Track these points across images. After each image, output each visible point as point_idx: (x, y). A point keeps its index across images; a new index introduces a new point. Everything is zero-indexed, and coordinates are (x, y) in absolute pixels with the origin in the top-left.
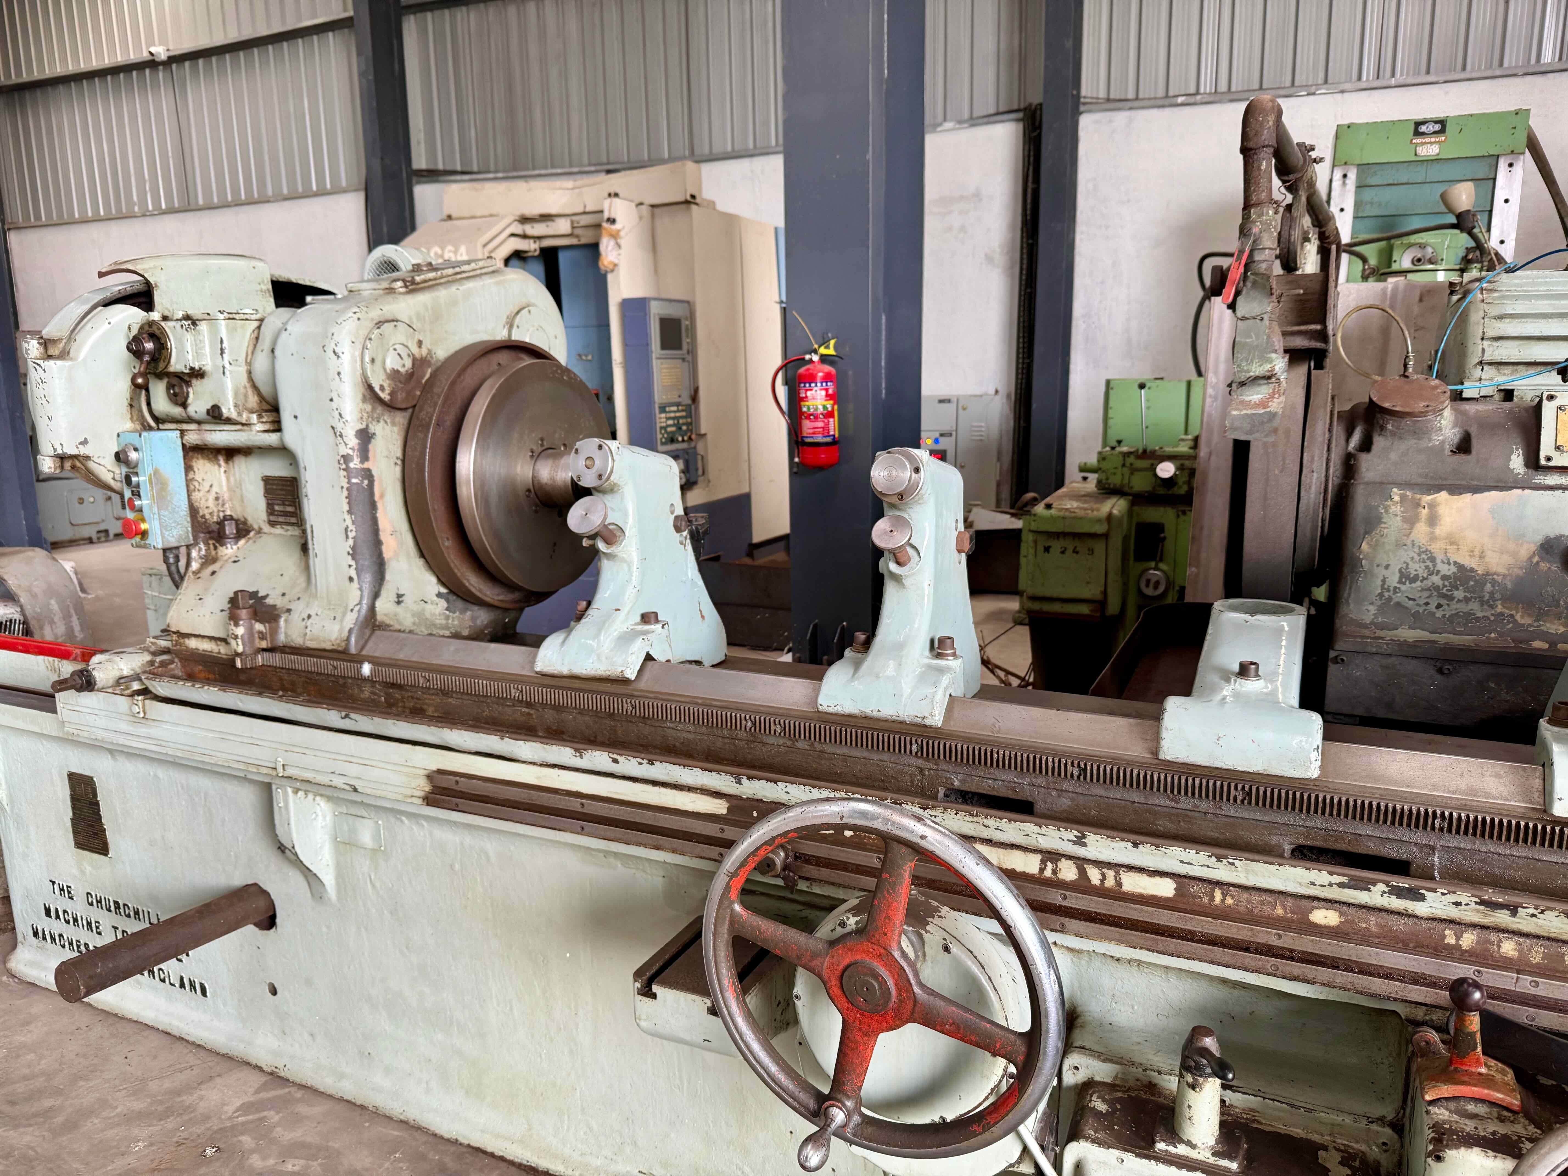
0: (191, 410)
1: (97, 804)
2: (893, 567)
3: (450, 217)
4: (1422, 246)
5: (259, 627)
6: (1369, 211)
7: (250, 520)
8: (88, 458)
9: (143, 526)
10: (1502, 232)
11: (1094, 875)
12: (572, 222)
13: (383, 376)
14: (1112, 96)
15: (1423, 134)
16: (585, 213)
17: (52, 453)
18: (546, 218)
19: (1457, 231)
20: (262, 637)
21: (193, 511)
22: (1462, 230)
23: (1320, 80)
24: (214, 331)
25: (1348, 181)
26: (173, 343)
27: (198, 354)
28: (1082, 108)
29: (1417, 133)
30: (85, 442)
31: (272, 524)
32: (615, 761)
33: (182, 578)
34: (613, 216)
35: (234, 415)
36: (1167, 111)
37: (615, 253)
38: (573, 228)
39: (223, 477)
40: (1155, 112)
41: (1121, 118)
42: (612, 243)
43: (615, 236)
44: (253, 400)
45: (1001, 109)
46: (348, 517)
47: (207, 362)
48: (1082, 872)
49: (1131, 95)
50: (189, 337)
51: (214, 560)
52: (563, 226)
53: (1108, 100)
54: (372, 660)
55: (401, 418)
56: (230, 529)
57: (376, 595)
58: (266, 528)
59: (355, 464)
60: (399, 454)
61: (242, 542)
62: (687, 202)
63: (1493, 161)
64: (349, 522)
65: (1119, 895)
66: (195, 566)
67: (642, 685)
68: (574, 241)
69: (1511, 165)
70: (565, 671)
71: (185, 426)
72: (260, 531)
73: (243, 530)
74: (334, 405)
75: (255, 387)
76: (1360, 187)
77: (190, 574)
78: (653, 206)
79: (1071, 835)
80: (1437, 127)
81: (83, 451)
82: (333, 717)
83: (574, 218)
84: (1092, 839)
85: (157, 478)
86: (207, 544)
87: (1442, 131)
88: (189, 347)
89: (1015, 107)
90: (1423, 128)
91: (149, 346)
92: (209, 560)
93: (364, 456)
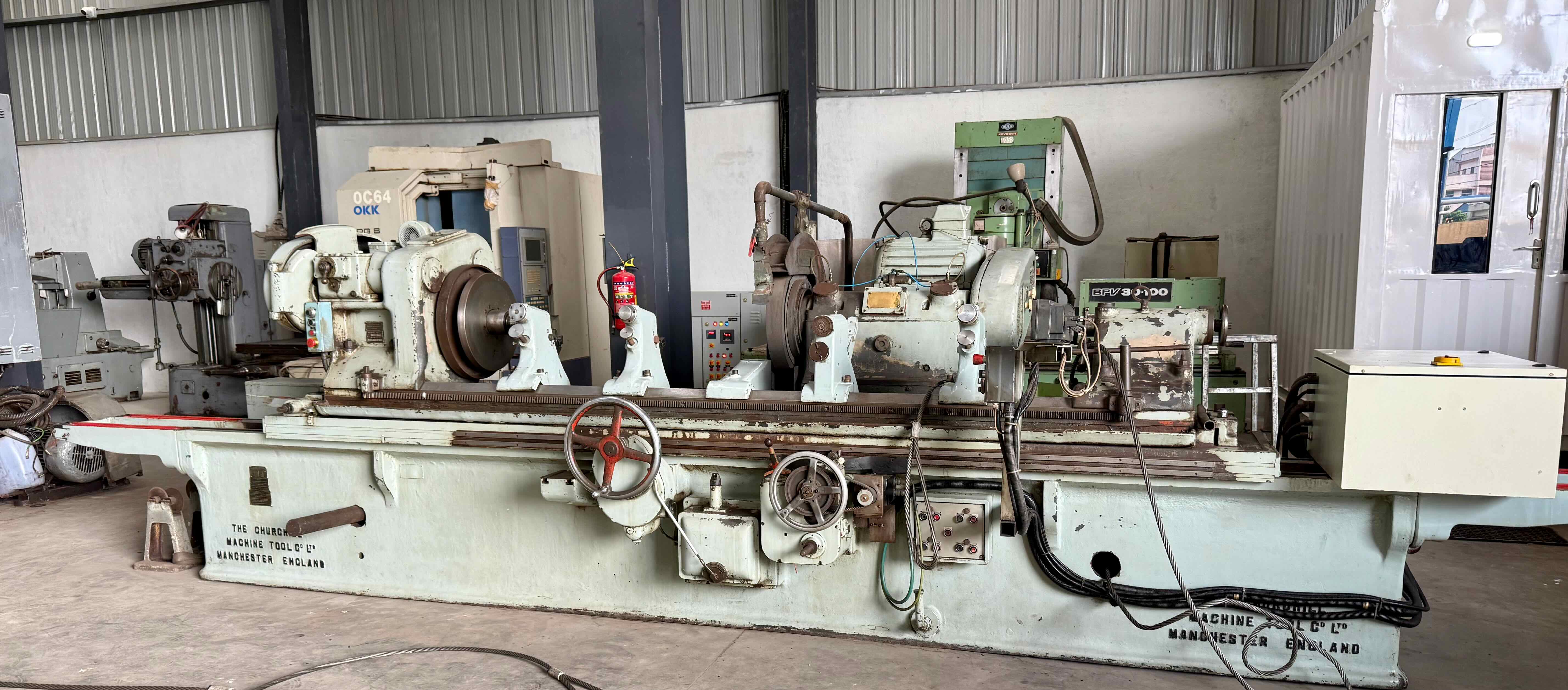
0: (340, 293)
1: (267, 480)
2: (629, 346)
3: (373, 169)
4: (1005, 199)
5: (374, 381)
6: (977, 177)
7: (357, 341)
8: (292, 313)
9: (317, 342)
10: (1051, 190)
11: (687, 435)
12: (463, 175)
13: (429, 280)
14: (839, 88)
15: (1004, 130)
16: (471, 169)
17: (279, 311)
18: (444, 171)
19: (1016, 192)
20: (376, 385)
21: (335, 336)
22: (1019, 192)
23: (972, 83)
24: (354, 261)
25: (963, 158)
26: (336, 266)
27: (347, 271)
28: (818, 95)
29: (1001, 130)
30: (292, 307)
31: (369, 342)
32: (530, 417)
33: (328, 367)
34: (493, 175)
35: (361, 295)
36: (874, 99)
37: (495, 198)
38: (463, 178)
39: (345, 322)
40: (865, 99)
41: (843, 102)
42: (493, 192)
43: (495, 188)
44: (367, 289)
45: (765, 93)
46: (414, 335)
47: (349, 273)
48: (684, 434)
49: (852, 87)
50: (344, 263)
51: (343, 358)
52: (456, 177)
53: (837, 90)
54: (426, 392)
55: (434, 296)
56: (350, 344)
57: (425, 368)
58: (366, 344)
59: (418, 314)
60: (433, 311)
61: (355, 350)
62: (542, 165)
63: (1043, 147)
64: (415, 338)
65: (695, 440)
66: (334, 360)
67: (539, 392)
68: (464, 187)
69: (1054, 150)
70: (509, 389)
71: (333, 300)
72: (362, 346)
73: (355, 346)
74: (410, 291)
75: (368, 283)
76: (971, 161)
77: (332, 364)
78: (519, 167)
79: (678, 421)
80: (1012, 126)
81: (291, 310)
82: (411, 413)
83: (463, 172)
84: (684, 421)
85: (323, 322)
86: (339, 351)
87: (1015, 129)
88: (344, 267)
89: (774, 91)
90: (1004, 127)
91: (328, 267)
92: (340, 358)
93: (421, 312)
